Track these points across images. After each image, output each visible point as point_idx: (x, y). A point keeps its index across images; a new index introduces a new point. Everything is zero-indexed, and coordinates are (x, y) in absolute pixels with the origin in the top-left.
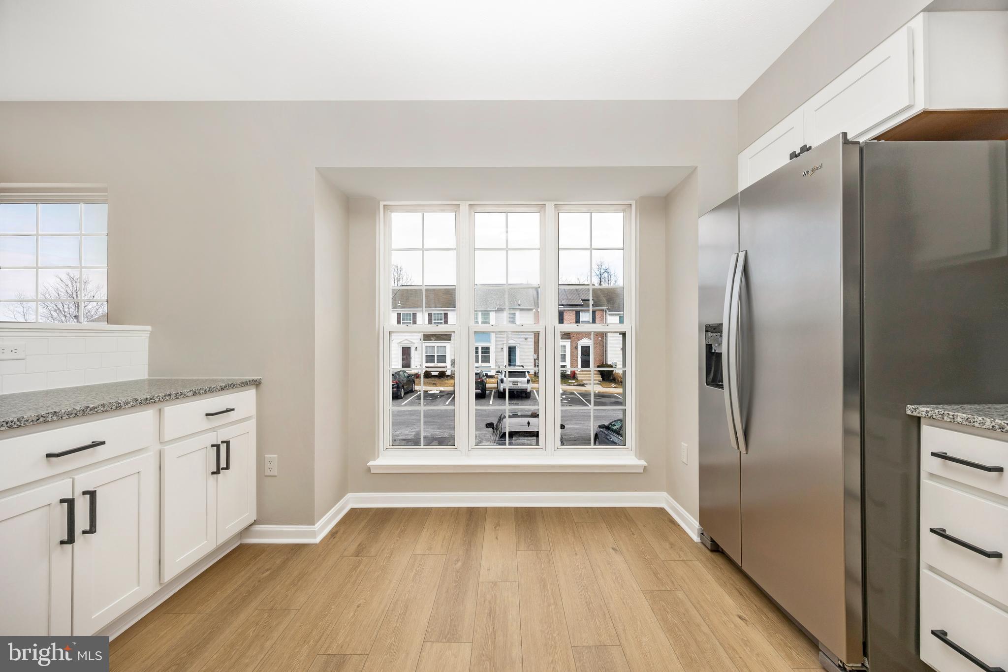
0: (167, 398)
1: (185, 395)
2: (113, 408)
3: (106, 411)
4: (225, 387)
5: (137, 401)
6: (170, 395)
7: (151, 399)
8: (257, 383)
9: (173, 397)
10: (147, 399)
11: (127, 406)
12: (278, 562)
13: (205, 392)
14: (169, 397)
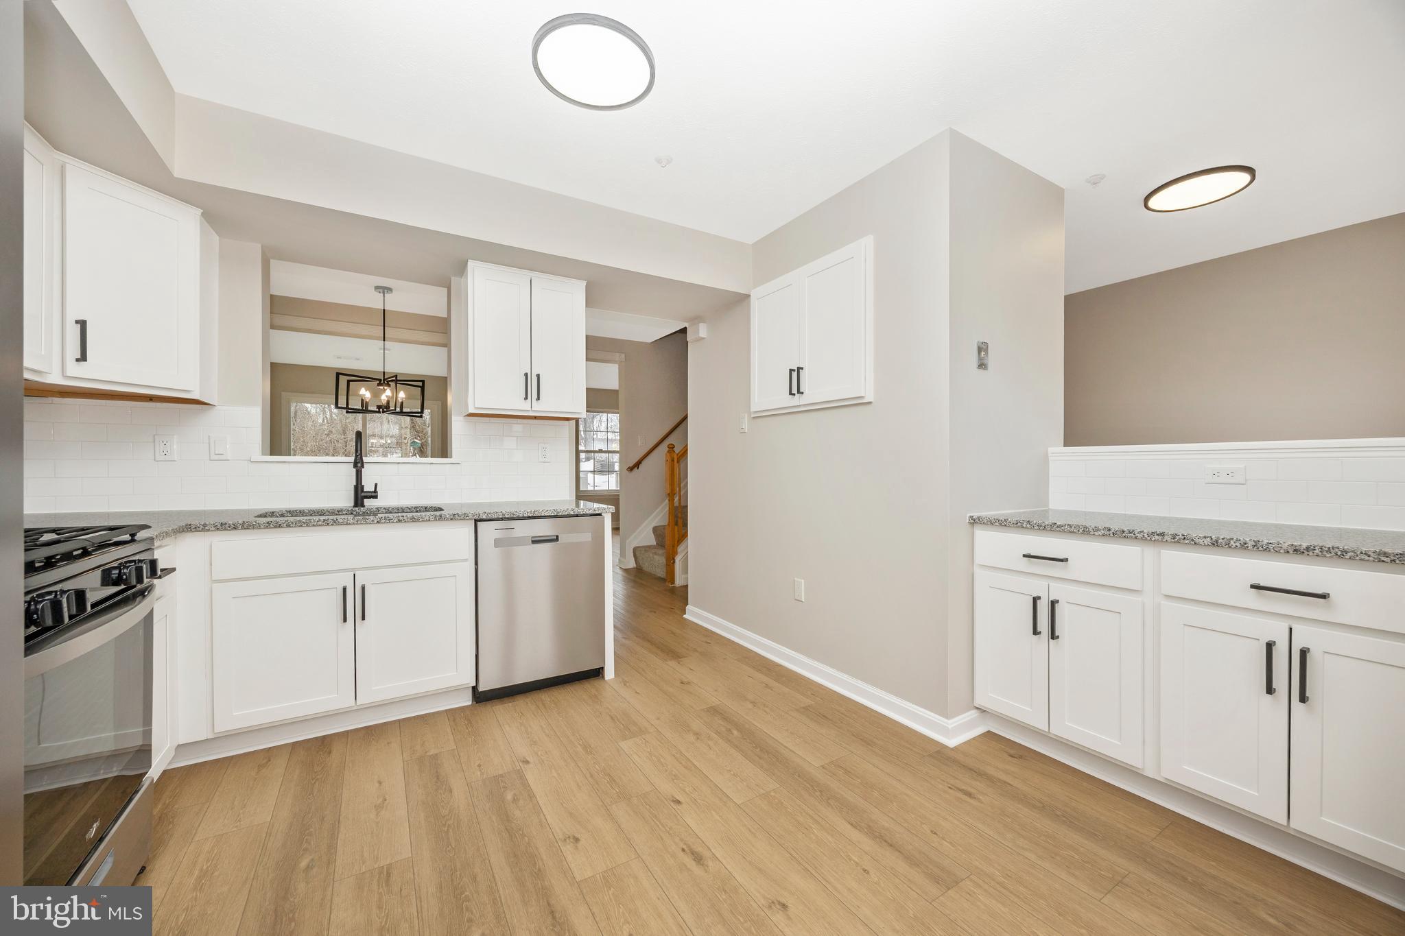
0: (1157, 537)
1: (1192, 540)
2: (1081, 530)
3: (1073, 532)
4: (1308, 549)
5: (1109, 530)
6: (1162, 534)
7: (1130, 533)
9: (1168, 538)
10: (1123, 531)
11: (1096, 533)
14: (1161, 537)
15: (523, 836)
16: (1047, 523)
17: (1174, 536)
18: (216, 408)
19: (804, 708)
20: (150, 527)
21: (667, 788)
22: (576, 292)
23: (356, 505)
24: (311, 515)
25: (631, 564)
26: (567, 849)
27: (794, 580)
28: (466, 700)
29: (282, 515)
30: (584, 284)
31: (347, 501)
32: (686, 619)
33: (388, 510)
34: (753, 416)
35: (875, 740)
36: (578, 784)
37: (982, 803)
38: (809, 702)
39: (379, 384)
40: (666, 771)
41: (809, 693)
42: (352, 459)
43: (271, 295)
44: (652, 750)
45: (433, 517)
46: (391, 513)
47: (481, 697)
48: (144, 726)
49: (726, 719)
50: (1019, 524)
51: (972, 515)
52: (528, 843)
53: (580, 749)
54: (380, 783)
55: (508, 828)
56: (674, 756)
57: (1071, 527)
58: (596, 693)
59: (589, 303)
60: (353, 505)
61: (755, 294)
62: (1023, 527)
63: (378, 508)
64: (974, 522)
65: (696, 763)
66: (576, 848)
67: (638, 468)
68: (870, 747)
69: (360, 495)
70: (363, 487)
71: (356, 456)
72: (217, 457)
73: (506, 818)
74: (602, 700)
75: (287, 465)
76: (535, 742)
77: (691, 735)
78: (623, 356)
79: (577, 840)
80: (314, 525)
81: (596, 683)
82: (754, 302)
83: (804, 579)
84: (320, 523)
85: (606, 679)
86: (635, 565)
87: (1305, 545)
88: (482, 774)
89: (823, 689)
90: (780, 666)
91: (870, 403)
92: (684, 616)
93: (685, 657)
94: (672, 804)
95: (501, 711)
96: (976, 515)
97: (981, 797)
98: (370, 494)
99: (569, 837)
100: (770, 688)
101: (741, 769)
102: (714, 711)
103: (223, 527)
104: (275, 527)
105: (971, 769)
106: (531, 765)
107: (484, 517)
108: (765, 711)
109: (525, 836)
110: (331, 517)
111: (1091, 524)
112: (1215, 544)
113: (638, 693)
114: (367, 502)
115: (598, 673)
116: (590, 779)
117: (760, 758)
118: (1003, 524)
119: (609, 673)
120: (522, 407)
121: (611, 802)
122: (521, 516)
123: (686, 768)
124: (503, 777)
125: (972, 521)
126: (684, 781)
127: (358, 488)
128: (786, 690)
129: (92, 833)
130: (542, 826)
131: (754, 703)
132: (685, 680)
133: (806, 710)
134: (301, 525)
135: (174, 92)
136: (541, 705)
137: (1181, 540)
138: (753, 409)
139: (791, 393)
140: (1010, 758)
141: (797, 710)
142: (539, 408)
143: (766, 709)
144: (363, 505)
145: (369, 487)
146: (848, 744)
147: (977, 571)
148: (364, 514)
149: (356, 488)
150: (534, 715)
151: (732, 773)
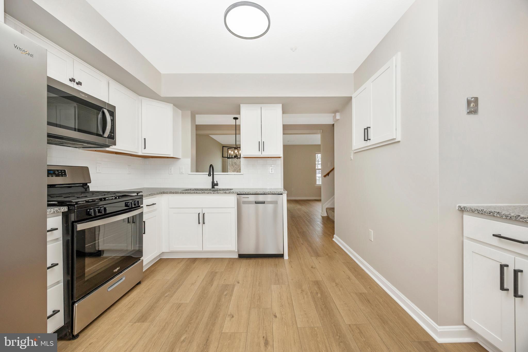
15: (219, 308)
18: (181, 159)
19: (360, 293)
20: (142, 192)
21: (276, 309)
22: (278, 108)
23: (212, 188)
24: (200, 190)
25: (325, 215)
26: (228, 319)
27: (370, 231)
28: (237, 256)
29: (193, 190)
30: (281, 105)
31: (210, 187)
32: (333, 241)
33: (220, 190)
34: (354, 152)
36: (248, 296)
38: (365, 291)
39: (235, 149)
40: (281, 302)
41: (368, 287)
42: (208, 173)
43: (196, 125)
44: (281, 292)
45: (223, 192)
46: (221, 190)
47: (241, 256)
48: (139, 245)
49: (319, 288)
50: (491, 214)
51: (460, 205)
52: (219, 312)
53: (257, 283)
54: (198, 276)
55: (217, 304)
56: (287, 297)
58: (278, 264)
59: (284, 112)
60: (211, 188)
61: (353, 96)
62: (494, 216)
63: (217, 189)
64: (462, 210)
65: (294, 303)
66: (230, 320)
67: (328, 176)
69: (214, 185)
70: (214, 182)
71: (209, 172)
72: (181, 173)
73: (219, 300)
74: (278, 267)
75: (196, 175)
76: (246, 276)
77: (300, 290)
78: (321, 131)
79: (233, 317)
80: (191, 193)
81: (280, 260)
82: (353, 100)
83: (373, 230)
84: (193, 193)
85: (284, 259)
86: (327, 215)
88: (224, 282)
89: (378, 287)
90: (363, 270)
91: (399, 142)
92: (333, 239)
93: (321, 256)
94: (273, 316)
95: (245, 262)
96: (462, 205)
98: (216, 184)
99: (231, 315)
101: (310, 312)
102: (317, 283)
103: (171, 193)
104: (182, 193)
106: (239, 284)
107: (239, 193)
108: (340, 289)
109: (220, 309)
110: (196, 191)
113: (292, 267)
114: (215, 187)
115: (282, 256)
116: (253, 296)
117: (322, 310)
118: (480, 212)
119: (286, 257)
120: (258, 154)
121: (253, 307)
122: (251, 193)
123: (288, 303)
124: (228, 285)
125: (460, 209)
126: (284, 309)
127: (213, 182)
128: (357, 282)
129: (116, 270)
130: (226, 307)
131: (337, 284)
132: (314, 266)
133: (361, 295)
134: (188, 193)
135: (161, 73)
136: (257, 264)
138: (353, 149)
139: (365, 140)
141: (356, 294)
142: (265, 154)
144: (214, 188)
145: (215, 182)
146: (371, 318)
147: (465, 241)
148: (214, 191)
149: (212, 182)
150: (253, 266)
151: (305, 312)
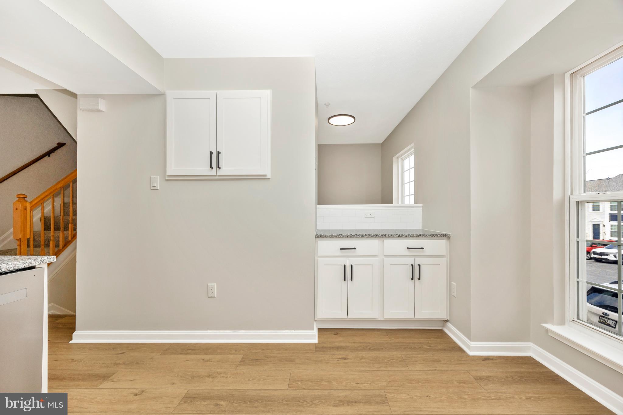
1: (393, 236)
2: (361, 236)
3: (358, 237)
4: (419, 235)
5: (370, 235)
6: (385, 235)
8: (449, 237)
9: (387, 236)
10: (374, 235)
11: (366, 237)
12: (439, 347)
13: (406, 236)
16: (348, 234)
17: (389, 235)
19: (242, 361)
27: (208, 285)
34: (167, 178)
35: (291, 357)
37: (351, 359)
41: (233, 351)
50: (338, 236)
51: (317, 234)
57: (357, 235)
61: (171, 95)
68: (294, 362)
82: (170, 100)
87: (419, 234)
90: (197, 344)
91: (270, 179)
92: (70, 342)
93: (114, 374)
96: (319, 234)
97: (349, 357)
100: (207, 361)
105: (333, 348)
108: (223, 377)
111: (364, 234)
112: (399, 236)
118: (331, 237)
131: (210, 376)
137: (390, 236)
138: (169, 173)
139: (211, 168)
140: (335, 336)
141: (239, 365)
143: (222, 375)
146: (285, 367)
